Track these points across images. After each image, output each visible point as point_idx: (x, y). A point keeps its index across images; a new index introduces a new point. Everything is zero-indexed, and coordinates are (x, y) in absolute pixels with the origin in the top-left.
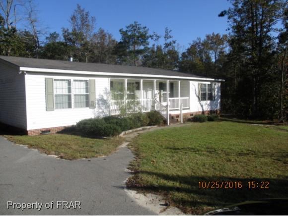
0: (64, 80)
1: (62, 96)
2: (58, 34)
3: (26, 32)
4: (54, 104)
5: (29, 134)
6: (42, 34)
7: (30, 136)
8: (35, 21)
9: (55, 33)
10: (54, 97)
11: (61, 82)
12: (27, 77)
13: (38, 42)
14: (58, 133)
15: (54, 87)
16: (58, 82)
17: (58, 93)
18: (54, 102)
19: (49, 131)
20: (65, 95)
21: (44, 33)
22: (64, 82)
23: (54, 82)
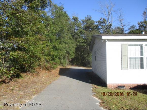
0: (137, 45)
1: (135, 58)
2: (135, 26)
3: (118, 27)
4: (128, 65)
5: (108, 87)
6: (126, 26)
7: (109, 89)
8: (122, 20)
9: (133, 25)
10: (128, 59)
11: (134, 47)
12: (108, 43)
13: (124, 31)
14: (131, 89)
15: (129, 51)
16: (131, 47)
17: (132, 56)
18: (128, 64)
19: (124, 86)
20: (138, 58)
21: (127, 25)
22: (137, 47)
23: (129, 47)
